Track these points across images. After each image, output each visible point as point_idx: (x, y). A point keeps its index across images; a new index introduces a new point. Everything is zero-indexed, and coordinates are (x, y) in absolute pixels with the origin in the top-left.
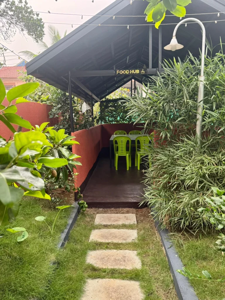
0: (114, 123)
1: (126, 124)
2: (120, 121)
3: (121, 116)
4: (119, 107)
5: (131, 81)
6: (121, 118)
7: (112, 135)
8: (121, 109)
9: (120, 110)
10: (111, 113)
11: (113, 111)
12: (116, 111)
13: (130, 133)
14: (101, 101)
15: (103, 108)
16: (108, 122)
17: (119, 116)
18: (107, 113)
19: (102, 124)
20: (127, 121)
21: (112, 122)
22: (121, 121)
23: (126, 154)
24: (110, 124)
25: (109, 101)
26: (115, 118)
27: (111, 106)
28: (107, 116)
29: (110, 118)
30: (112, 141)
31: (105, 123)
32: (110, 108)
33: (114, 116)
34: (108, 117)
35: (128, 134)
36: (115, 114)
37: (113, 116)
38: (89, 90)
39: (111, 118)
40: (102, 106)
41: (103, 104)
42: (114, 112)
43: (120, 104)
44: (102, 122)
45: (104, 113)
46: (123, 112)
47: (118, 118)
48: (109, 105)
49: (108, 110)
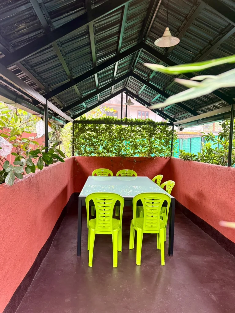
0: (93, 155)
1: (112, 158)
2: (103, 152)
3: (104, 145)
4: (102, 132)
5: (121, 94)
6: (104, 148)
7: (89, 177)
8: (105, 135)
9: (103, 136)
10: (90, 140)
11: (92, 137)
12: (98, 137)
13: (118, 174)
14: (74, 121)
15: (77, 132)
16: (83, 154)
17: (102, 145)
18: (83, 139)
19: (75, 156)
20: (114, 153)
21: (90, 154)
22: (105, 153)
23: (113, 229)
24: (87, 156)
25: (86, 122)
26: (94, 147)
27: (89, 129)
28: (83, 144)
29: (87, 147)
30: (84, 199)
31: (79, 154)
32: (88, 132)
33: (95, 144)
34: (84, 146)
35: (115, 175)
36: (95, 142)
37: (93, 145)
38: (41, 94)
39: (89, 148)
40: (76, 129)
41: (77, 125)
42: (94, 138)
43: (104, 127)
44: (75, 154)
45: (78, 139)
46: (107, 139)
47: (100, 149)
48: (87, 128)
49: (84, 135)
